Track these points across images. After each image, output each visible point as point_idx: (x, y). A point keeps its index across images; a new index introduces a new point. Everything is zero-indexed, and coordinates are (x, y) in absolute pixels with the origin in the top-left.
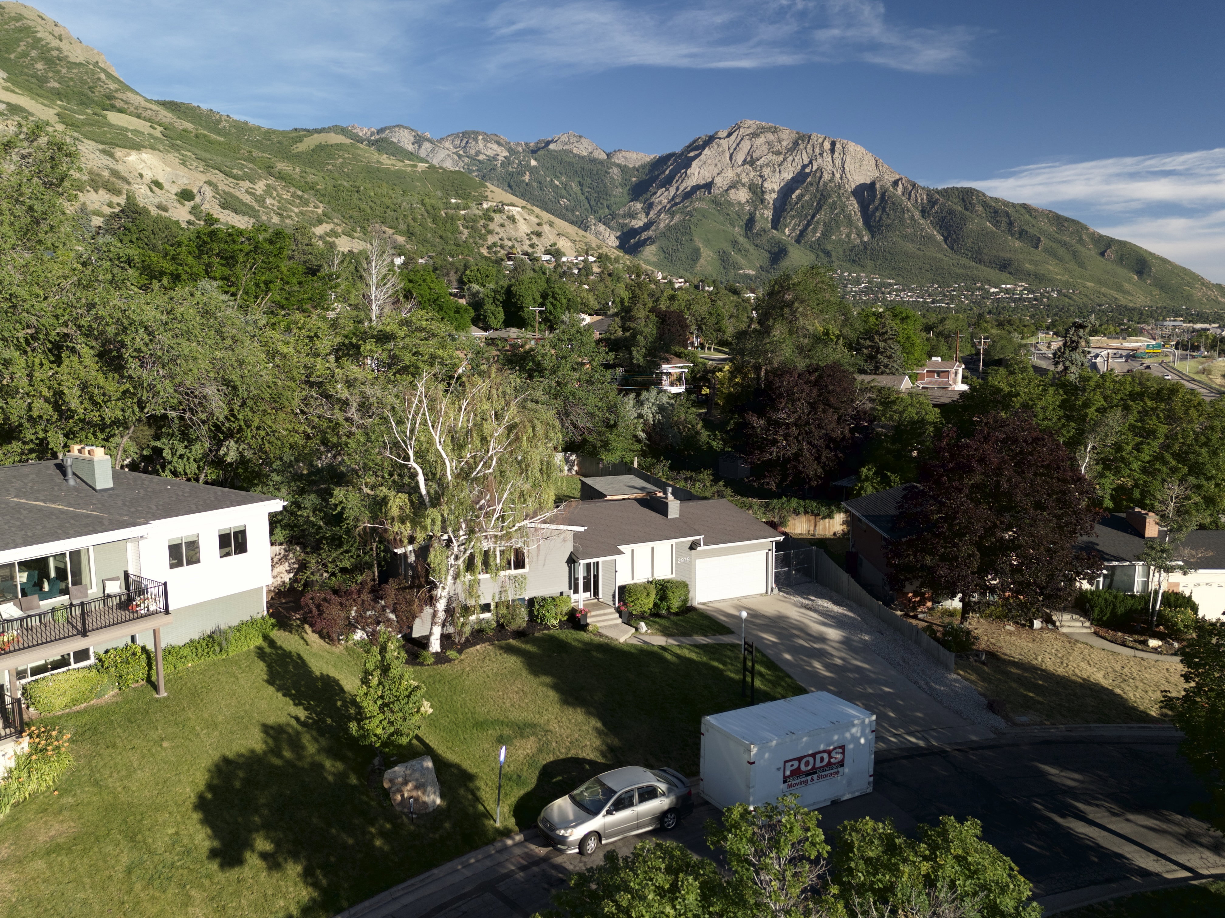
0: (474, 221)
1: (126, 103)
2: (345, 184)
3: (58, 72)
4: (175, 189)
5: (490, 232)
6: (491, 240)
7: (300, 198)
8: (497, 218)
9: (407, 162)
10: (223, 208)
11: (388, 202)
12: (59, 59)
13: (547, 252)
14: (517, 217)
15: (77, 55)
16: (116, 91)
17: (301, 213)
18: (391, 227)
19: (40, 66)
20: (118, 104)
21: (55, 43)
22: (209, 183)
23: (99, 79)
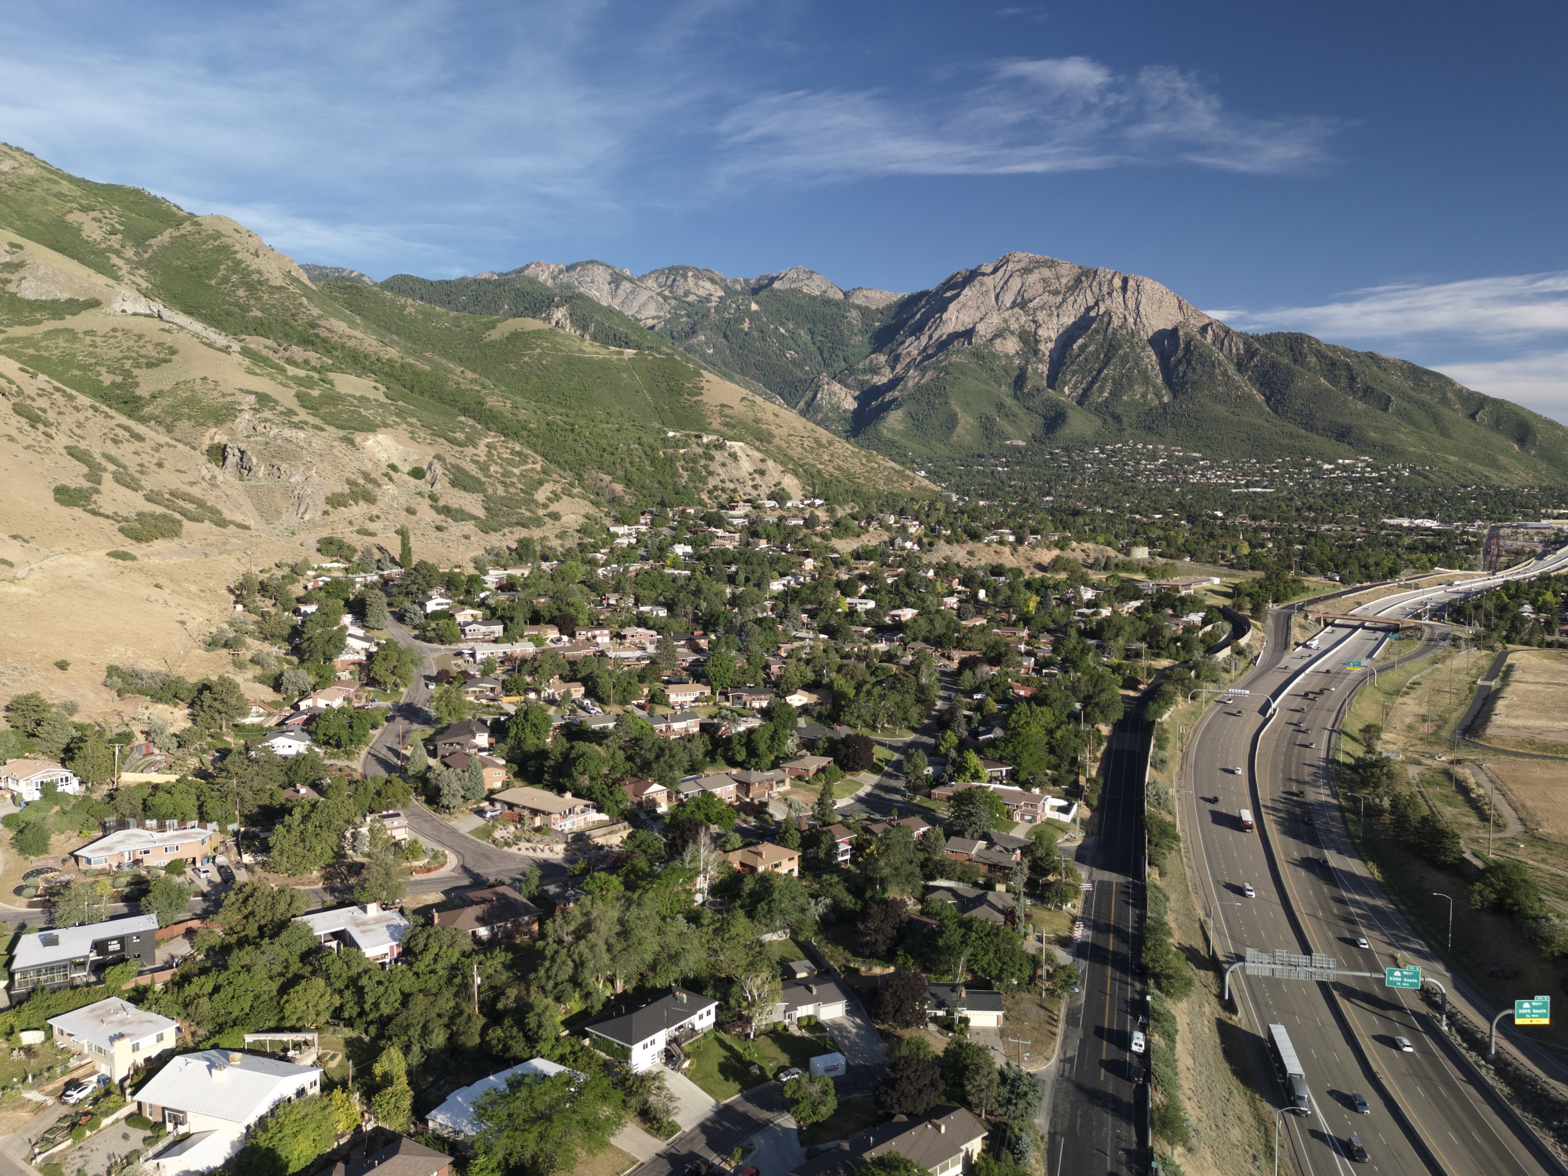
0: (694, 461)
1: (330, 331)
3: (259, 299)
4: (408, 468)
5: (710, 473)
6: (712, 482)
7: (519, 454)
8: (718, 456)
9: (612, 348)
10: (453, 486)
11: (604, 442)
12: (260, 283)
13: (771, 497)
14: (739, 453)
16: (319, 318)
17: (522, 475)
18: (609, 474)
19: (241, 293)
22: (438, 457)
23: (301, 304)
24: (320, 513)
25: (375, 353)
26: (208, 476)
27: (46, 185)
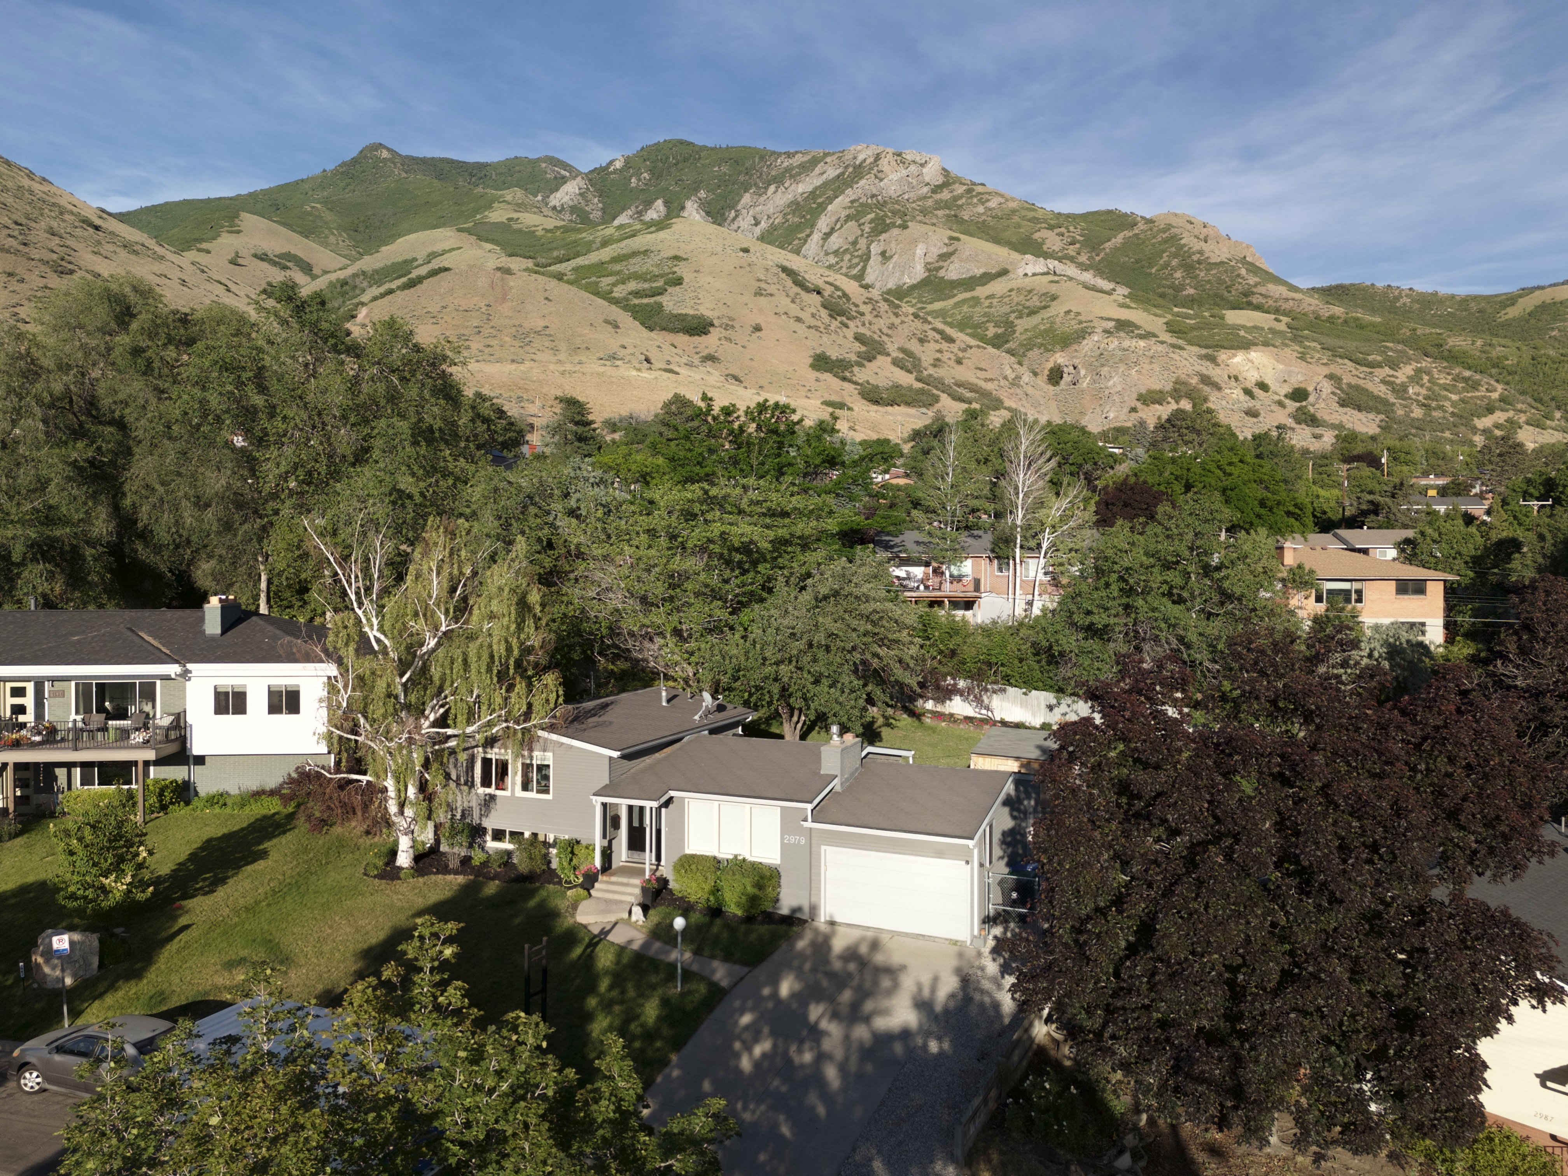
1: (1265, 296)
2: (1552, 353)
3: (1196, 277)
4: (1287, 389)
7: (1466, 380)
10: (1342, 406)
12: (1199, 262)
15: (1217, 253)
16: (1256, 285)
17: (1462, 400)
19: (1178, 274)
20: (1255, 300)
21: (1197, 245)
22: (1331, 377)
23: (1239, 275)
27: (1023, 213)
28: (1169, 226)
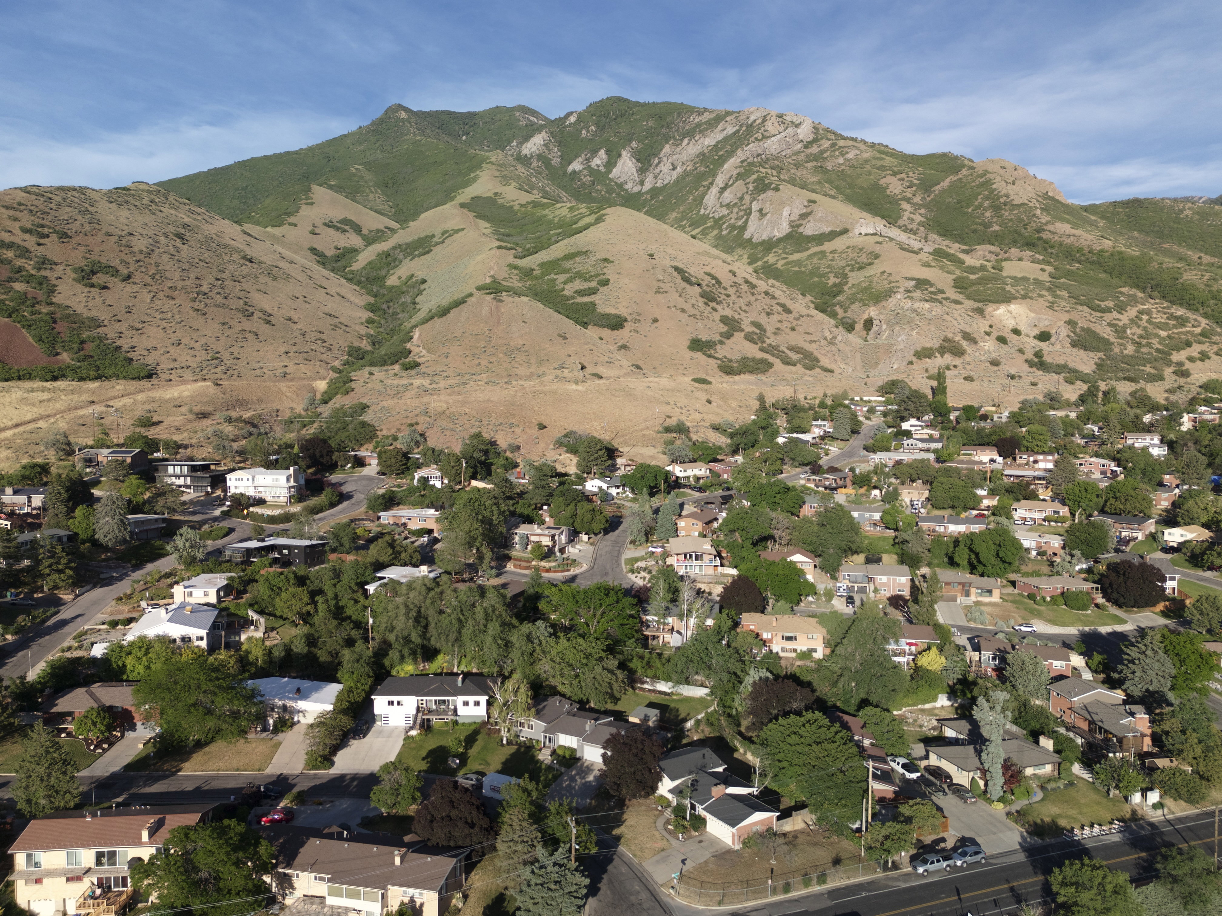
1: (1053, 233)
3: (1001, 216)
4: (1036, 332)
7: (1177, 318)
10: (1073, 346)
12: (1005, 204)
15: (1021, 196)
16: (1046, 224)
17: (1169, 337)
19: (988, 214)
20: (1045, 235)
21: (1005, 189)
22: (1069, 322)
23: (1034, 215)
24: (905, 363)
25: (1089, 246)
26: (829, 336)
27: (874, 162)
28: (986, 172)
